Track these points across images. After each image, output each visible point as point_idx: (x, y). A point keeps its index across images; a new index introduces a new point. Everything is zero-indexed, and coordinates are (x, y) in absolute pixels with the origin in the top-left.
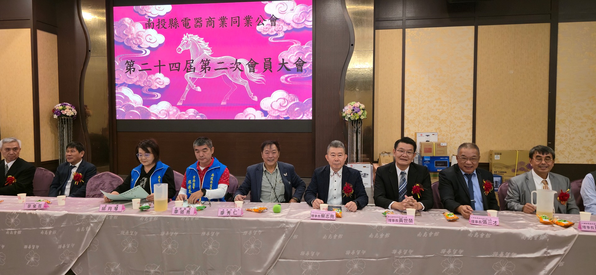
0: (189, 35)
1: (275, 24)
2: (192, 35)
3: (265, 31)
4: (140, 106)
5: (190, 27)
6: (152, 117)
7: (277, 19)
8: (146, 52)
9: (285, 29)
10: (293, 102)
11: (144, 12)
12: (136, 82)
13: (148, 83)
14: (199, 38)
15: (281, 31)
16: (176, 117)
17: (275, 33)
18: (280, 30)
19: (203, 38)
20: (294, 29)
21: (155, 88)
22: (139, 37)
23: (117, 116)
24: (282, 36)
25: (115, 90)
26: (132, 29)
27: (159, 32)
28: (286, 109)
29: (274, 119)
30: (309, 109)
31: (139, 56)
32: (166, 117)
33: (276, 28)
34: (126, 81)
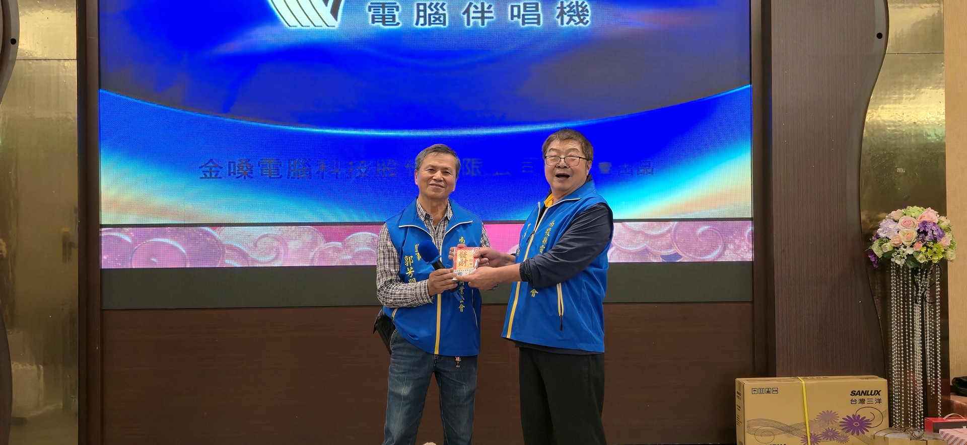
6: (227, 261)
16: (312, 260)
23: (104, 257)
28: (669, 231)
30: (743, 228)
32: (276, 259)
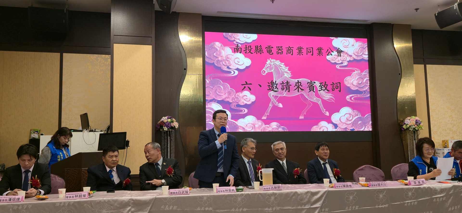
0: (272, 60)
1: (340, 55)
2: (275, 60)
3: (333, 60)
5: (273, 54)
6: (239, 130)
7: (342, 51)
8: (234, 72)
9: (348, 60)
10: (357, 117)
11: (233, 39)
12: (225, 98)
13: (236, 99)
14: (280, 63)
15: (346, 60)
17: (341, 62)
18: (344, 60)
19: (284, 63)
20: (355, 60)
21: (242, 104)
22: (228, 59)
24: (346, 65)
25: (205, 105)
26: (222, 52)
27: (245, 57)
28: (352, 123)
29: (342, 131)
30: (369, 122)
31: (228, 76)
32: (252, 129)
33: (342, 58)
34: (216, 97)
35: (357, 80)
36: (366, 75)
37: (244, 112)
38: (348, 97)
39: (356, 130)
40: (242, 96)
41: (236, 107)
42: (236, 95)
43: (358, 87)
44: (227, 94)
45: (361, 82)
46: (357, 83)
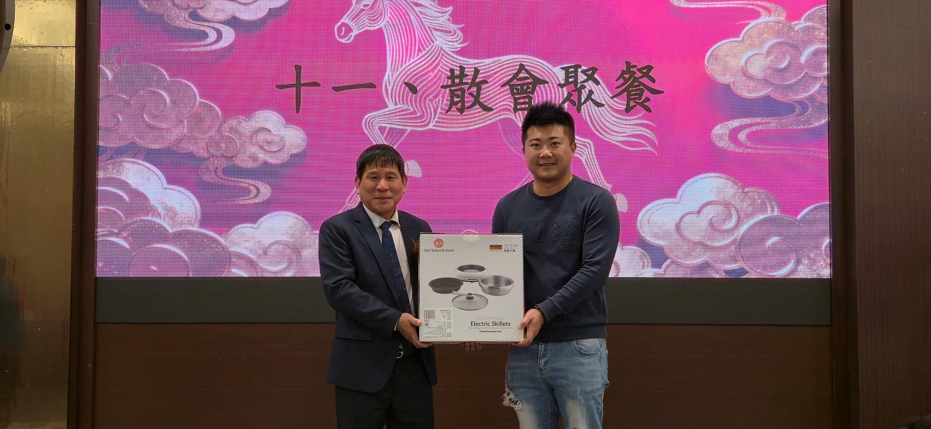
4: (191, 228)
6: (234, 270)
8: (220, 35)
10: (761, 217)
12: (180, 140)
13: (223, 145)
21: (250, 165)
23: (100, 264)
25: (95, 169)
30: (819, 239)
31: (193, 50)
32: (287, 268)
34: (140, 138)
35: (768, 53)
36: (814, 28)
37: (256, 196)
38: (720, 132)
39: (752, 275)
40: (250, 132)
41: (223, 176)
42: (226, 126)
43: (772, 84)
44: (186, 123)
45: (790, 63)
46: (769, 68)
